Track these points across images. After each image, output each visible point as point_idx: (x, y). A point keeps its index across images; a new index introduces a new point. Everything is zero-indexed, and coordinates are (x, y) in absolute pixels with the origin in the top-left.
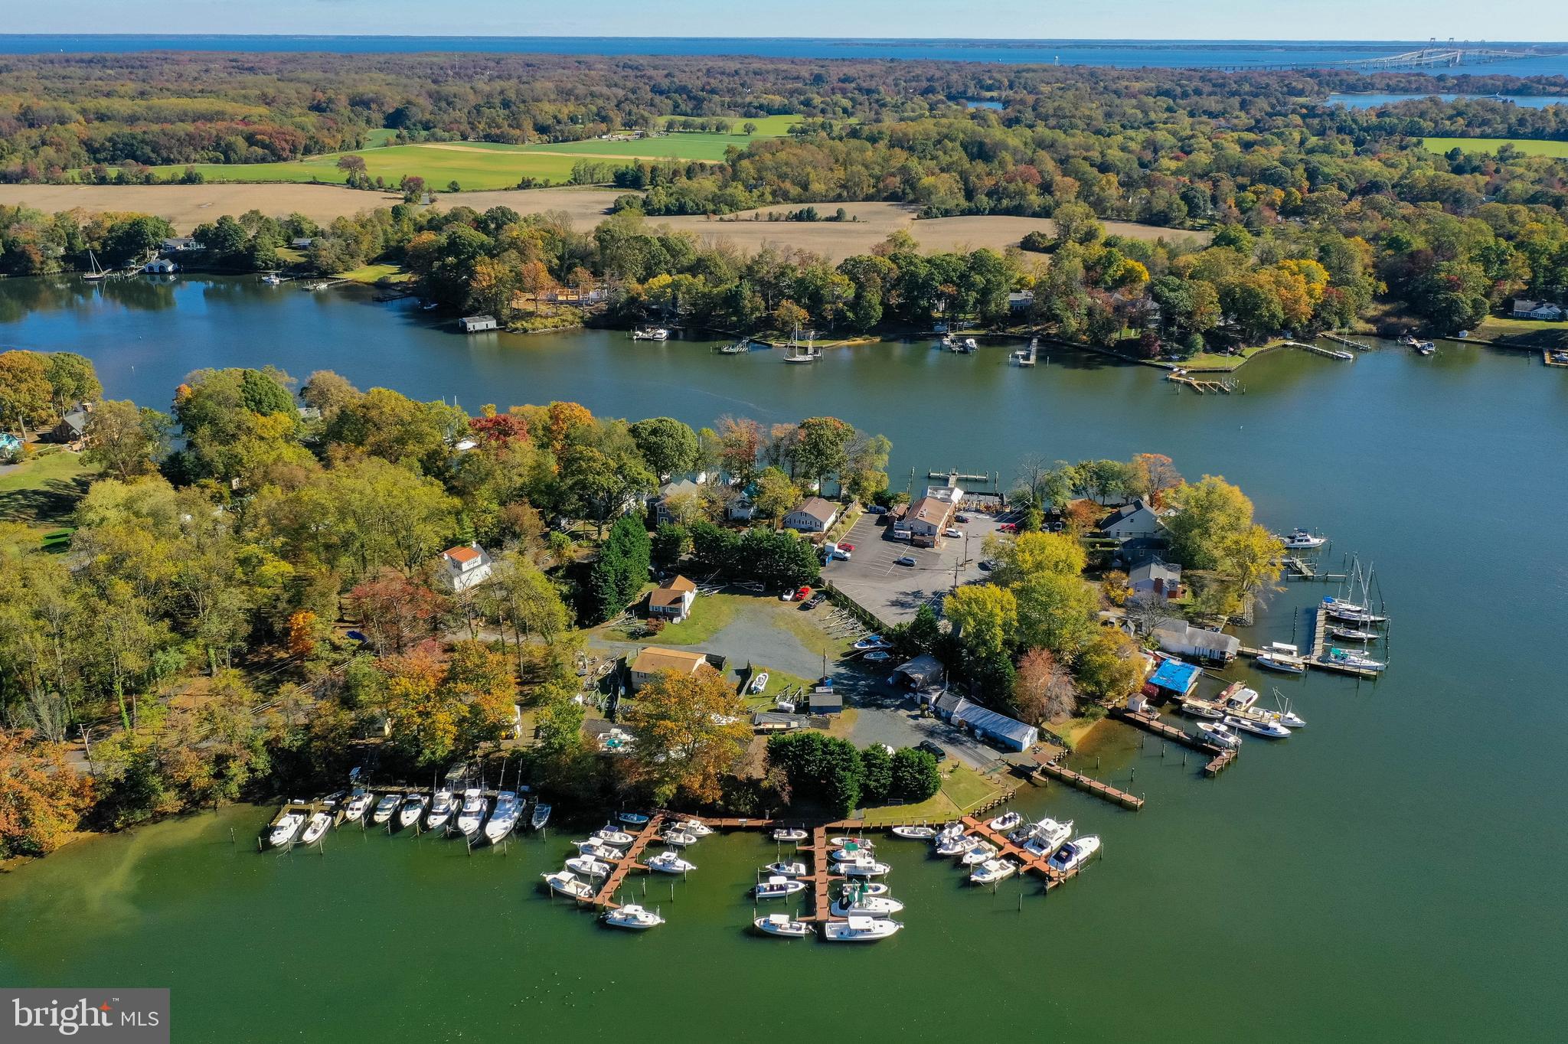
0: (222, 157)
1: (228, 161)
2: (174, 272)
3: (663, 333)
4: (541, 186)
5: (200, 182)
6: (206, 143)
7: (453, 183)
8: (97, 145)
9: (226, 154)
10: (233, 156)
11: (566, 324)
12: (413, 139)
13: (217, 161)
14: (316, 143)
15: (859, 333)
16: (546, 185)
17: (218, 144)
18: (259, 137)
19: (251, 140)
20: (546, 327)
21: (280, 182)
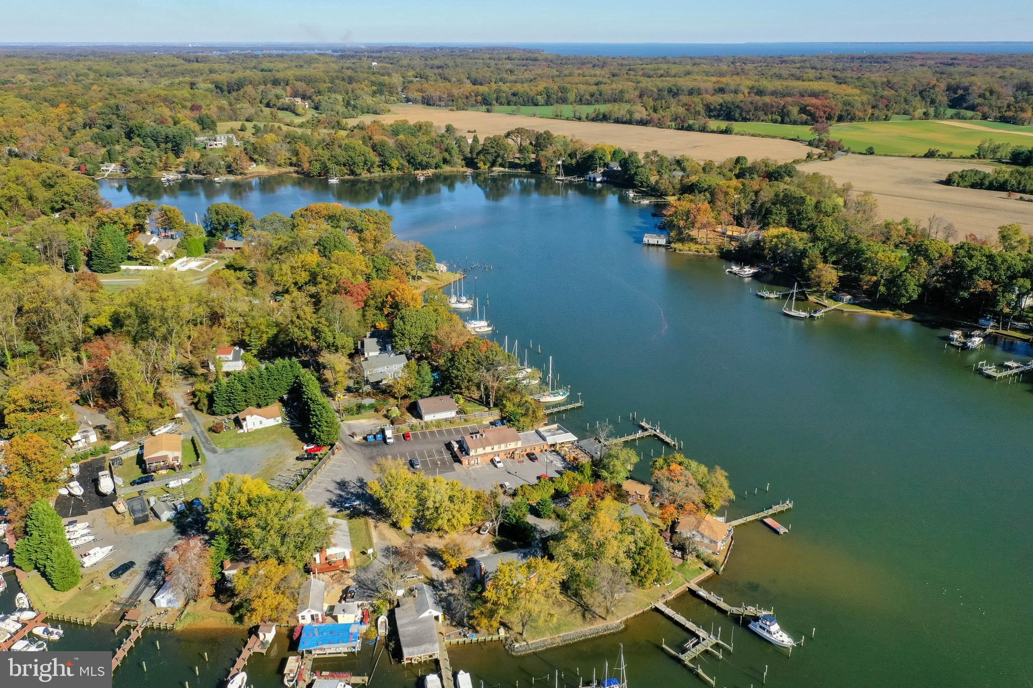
0: (779, 119)
1: (782, 122)
2: (600, 182)
3: (748, 271)
4: (943, 157)
5: (731, 134)
6: (774, 109)
7: (871, 148)
8: (712, 107)
9: (784, 117)
10: (788, 120)
11: (706, 251)
12: (937, 116)
13: (775, 122)
14: (848, 114)
15: (893, 307)
16: (949, 156)
17: (782, 110)
18: (808, 108)
19: (803, 110)
20: (689, 250)
21: (774, 137)
